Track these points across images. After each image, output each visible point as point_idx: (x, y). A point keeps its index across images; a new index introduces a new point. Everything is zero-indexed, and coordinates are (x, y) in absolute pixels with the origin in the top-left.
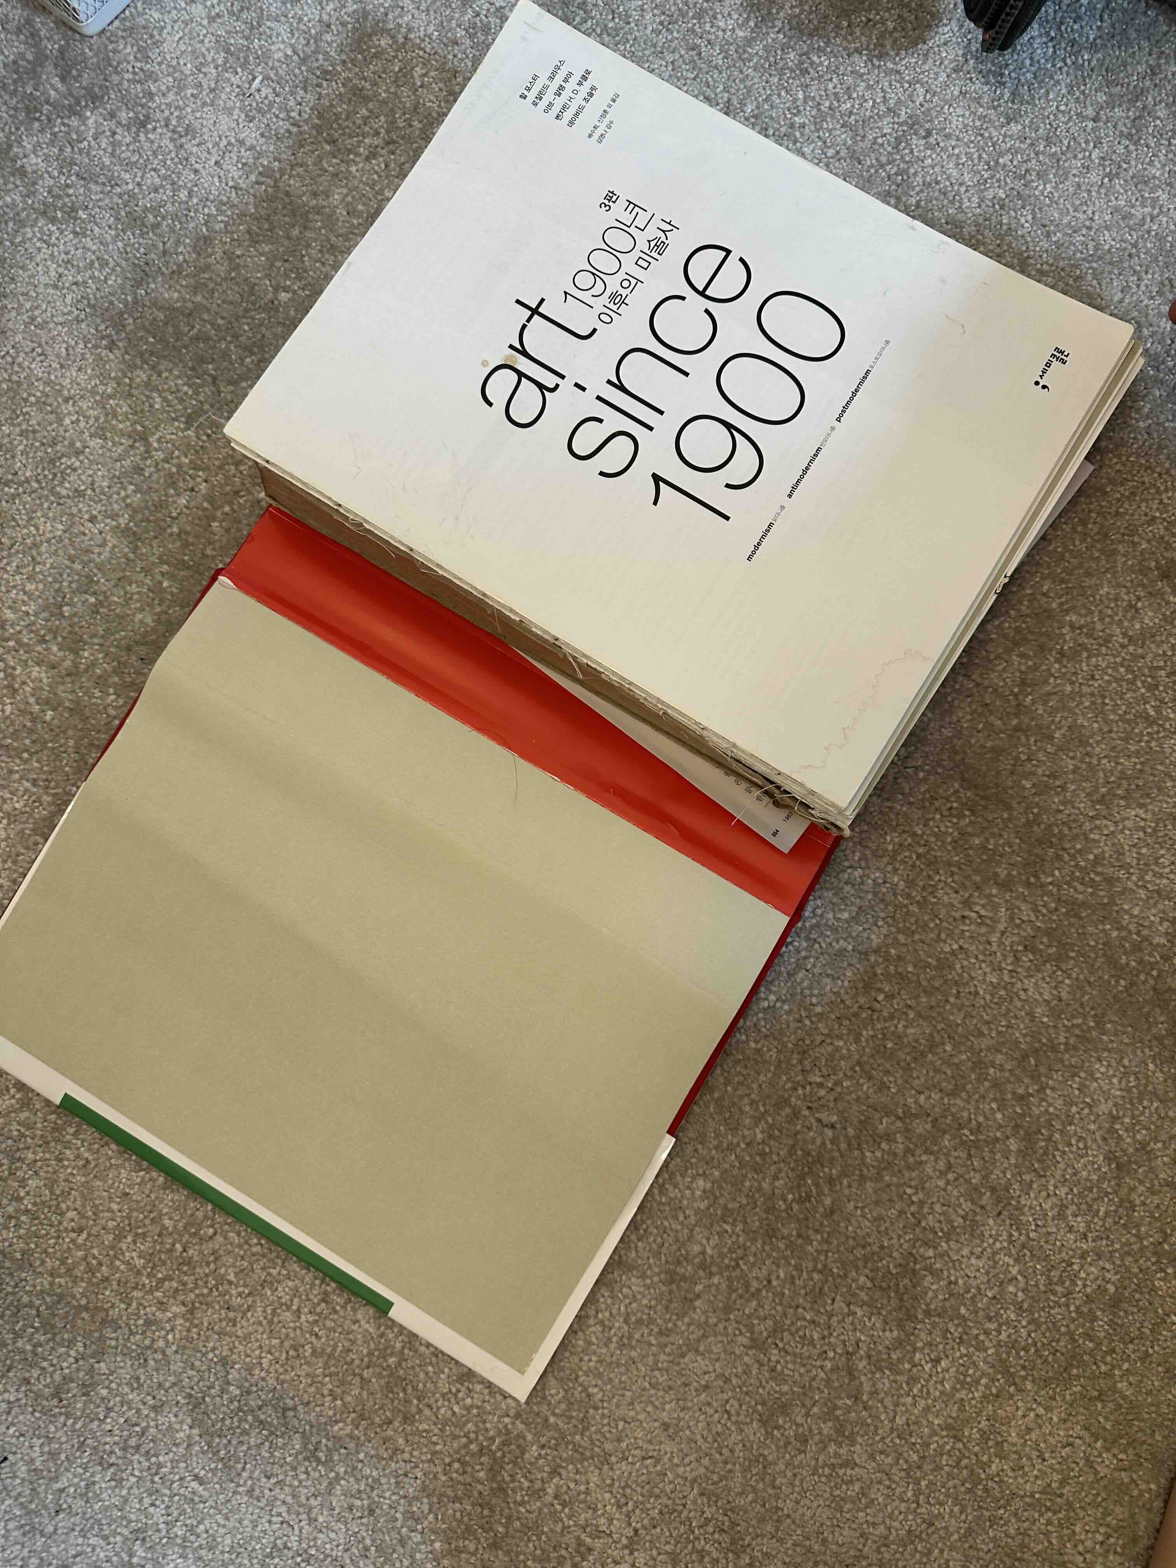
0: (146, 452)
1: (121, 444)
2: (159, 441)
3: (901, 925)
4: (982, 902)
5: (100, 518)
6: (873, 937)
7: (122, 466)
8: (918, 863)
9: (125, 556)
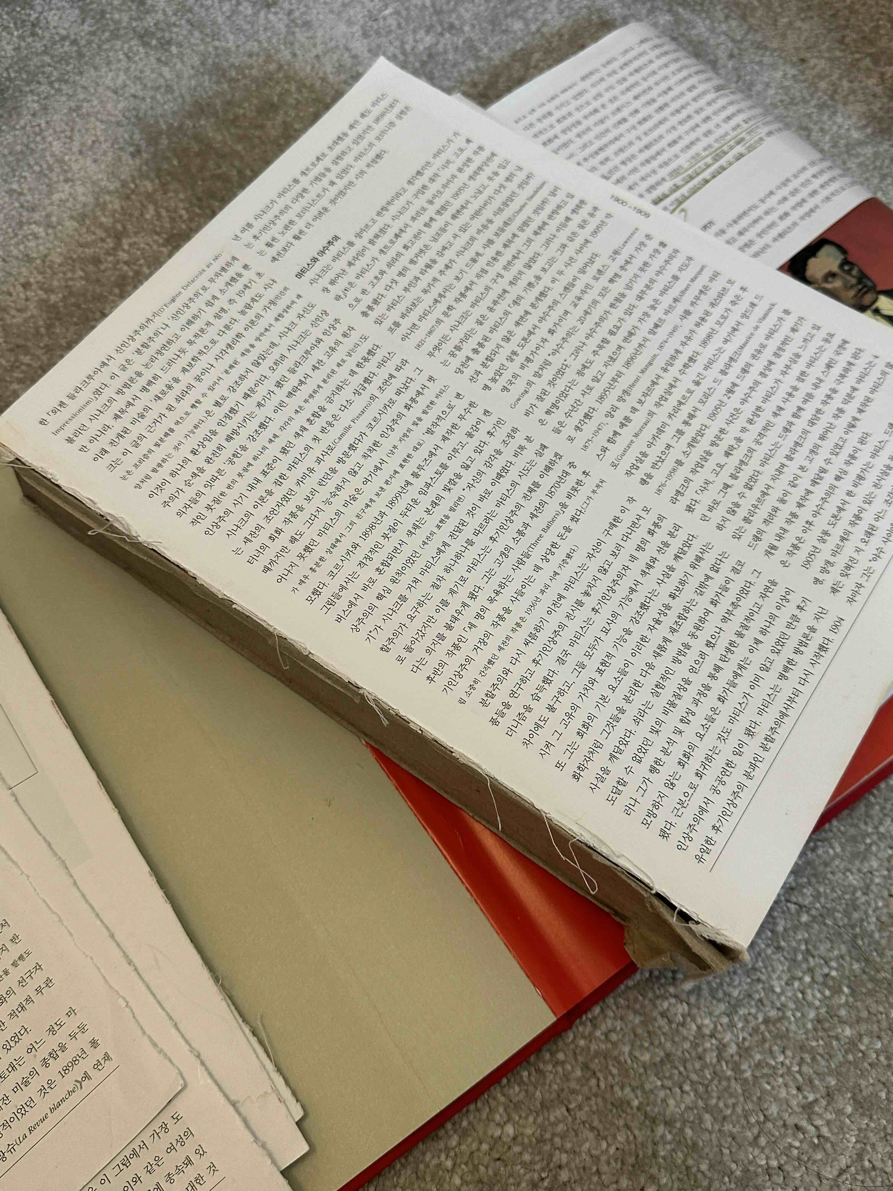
0: (113, 249)
1: (94, 234)
2: (130, 245)
3: (714, 1101)
4: (829, 1116)
5: (34, 287)
6: (671, 1102)
7: (83, 252)
8: (763, 1027)
9: (37, 329)
